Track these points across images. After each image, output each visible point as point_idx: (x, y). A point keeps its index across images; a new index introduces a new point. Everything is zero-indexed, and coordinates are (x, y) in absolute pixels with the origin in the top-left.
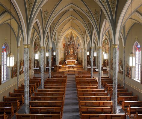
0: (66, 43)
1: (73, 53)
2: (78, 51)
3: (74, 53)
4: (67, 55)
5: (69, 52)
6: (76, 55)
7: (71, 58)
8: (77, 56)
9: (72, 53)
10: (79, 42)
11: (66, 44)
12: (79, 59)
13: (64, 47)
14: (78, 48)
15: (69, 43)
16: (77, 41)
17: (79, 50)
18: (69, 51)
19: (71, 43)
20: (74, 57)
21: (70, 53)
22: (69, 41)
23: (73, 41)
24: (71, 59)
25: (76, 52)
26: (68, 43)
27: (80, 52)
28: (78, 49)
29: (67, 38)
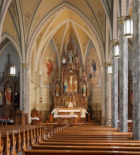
0: (56, 61)
1: (76, 90)
2: (91, 85)
3: (80, 91)
4: (57, 95)
5: (64, 87)
6: (84, 95)
7: (71, 105)
8: (90, 99)
9: (74, 88)
10: (94, 58)
11: (57, 64)
12: (95, 109)
13: (48, 73)
14: (91, 76)
15: (64, 61)
16: (89, 54)
17: (94, 80)
18: (66, 84)
19: (71, 60)
20: (80, 101)
21: (67, 90)
22: (64, 55)
23: (78, 54)
24: (71, 108)
25: (84, 87)
26: (62, 60)
27: (98, 86)
28: (93, 78)
29: (59, 46)
